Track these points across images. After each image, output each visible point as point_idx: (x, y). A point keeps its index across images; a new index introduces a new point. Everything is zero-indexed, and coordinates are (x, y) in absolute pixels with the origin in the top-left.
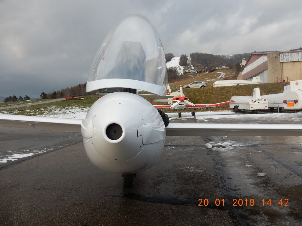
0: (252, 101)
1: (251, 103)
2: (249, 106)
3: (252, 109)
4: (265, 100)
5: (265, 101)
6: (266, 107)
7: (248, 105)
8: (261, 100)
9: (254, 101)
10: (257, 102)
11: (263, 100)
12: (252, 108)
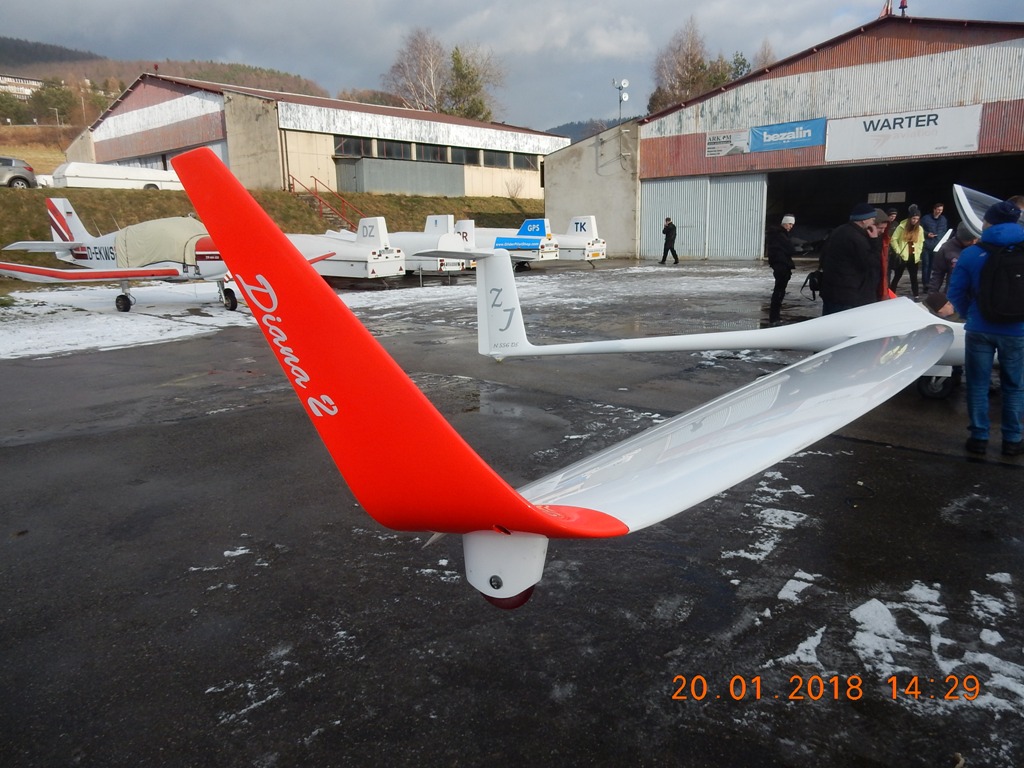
0: (374, 253)
1: (370, 258)
2: (366, 268)
3: (373, 276)
4: (399, 251)
5: (398, 254)
6: (401, 269)
7: (364, 264)
8: (392, 251)
9: (378, 253)
10: (384, 256)
11: (395, 251)
12: (373, 272)
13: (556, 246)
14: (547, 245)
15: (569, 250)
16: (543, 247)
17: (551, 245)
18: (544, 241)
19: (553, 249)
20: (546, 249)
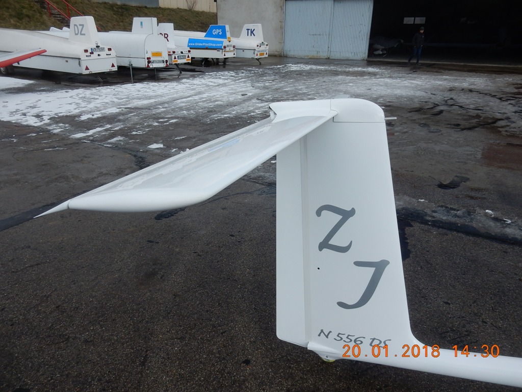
0: (86, 51)
1: (83, 56)
2: (80, 64)
3: (87, 72)
4: (110, 49)
5: (109, 52)
6: (113, 66)
7: (77, 61)
8: (103, 49)
9: (90, 51)
10: (96, 54)
11: (106, 49)
12: (87, 69)
13: (234, 47)
14: (228, 46)
15: (243, 50)
16: (225, 47)
17: (231, 46)
18: (225, 42)
19: (232, 49)
20: (227, 49)
